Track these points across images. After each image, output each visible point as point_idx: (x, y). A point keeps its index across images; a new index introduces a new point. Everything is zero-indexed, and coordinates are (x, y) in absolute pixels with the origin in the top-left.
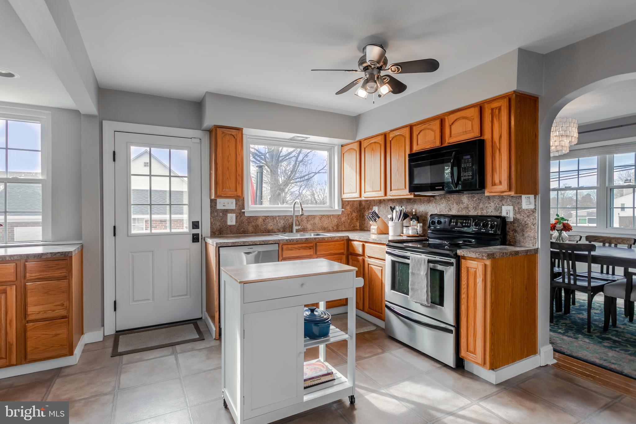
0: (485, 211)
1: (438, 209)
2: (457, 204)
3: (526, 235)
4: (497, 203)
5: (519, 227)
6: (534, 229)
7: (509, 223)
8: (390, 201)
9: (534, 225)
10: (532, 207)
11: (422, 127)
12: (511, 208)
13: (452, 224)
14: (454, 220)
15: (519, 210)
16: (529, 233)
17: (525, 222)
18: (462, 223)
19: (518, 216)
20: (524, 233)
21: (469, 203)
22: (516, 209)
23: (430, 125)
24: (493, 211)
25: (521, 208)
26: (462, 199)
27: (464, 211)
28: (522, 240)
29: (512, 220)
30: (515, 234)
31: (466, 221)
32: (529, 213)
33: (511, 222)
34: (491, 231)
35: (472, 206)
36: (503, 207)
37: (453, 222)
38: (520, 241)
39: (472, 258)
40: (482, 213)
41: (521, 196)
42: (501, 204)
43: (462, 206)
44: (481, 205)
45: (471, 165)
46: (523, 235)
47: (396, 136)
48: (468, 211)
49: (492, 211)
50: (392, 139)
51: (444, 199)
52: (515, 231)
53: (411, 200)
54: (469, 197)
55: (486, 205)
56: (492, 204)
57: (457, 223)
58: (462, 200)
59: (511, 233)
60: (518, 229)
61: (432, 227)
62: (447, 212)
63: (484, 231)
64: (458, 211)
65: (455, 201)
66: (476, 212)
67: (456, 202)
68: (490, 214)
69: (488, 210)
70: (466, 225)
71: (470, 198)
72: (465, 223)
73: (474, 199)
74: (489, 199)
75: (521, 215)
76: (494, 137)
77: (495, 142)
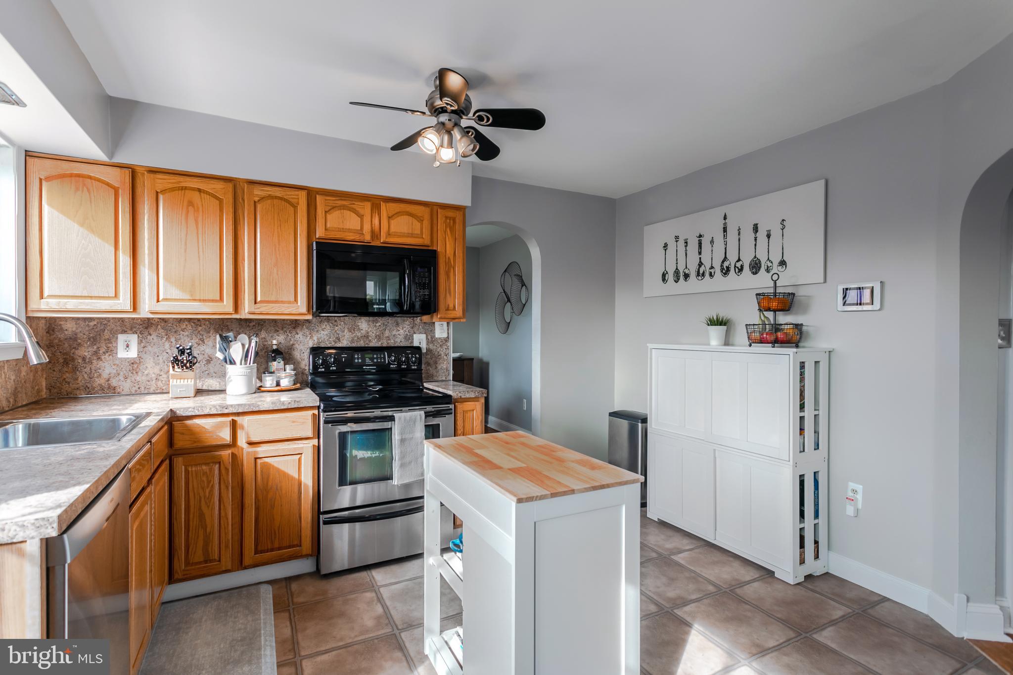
0: (392, 341)
1: (315, 338)
2: (351, 332)
3: (439, 367)
4: (407, 331)
5: (431, 359)
6: (447, 359)
7: (423, 354)
8: (187, 323)
9: (446, 356)
10: (445, 335)
11: (337, 202)
12: (423, 336)
13: (356, 361)
14: (358, 355)
15: (431, 340)
16: (442, 365)
17: (438, 352)
18: (372, 359)
19: (431, 346)
20: (437, 365)
21: (369, 330)
22: (429, 337)
23: (354, 204)
24: (403, 340)
25: (435, 336)
26: (359, 324)
27: (362, 342)
28: (435, 374)
29: (426, 350)
30: (428, 368)
31: (377, 355)
32: (442, 342)
33: (425, 353)
34: (414, 366)
35: (374, 335)
36: (415, 335)
37: (358, 358)
38: (433, 375)
40: (388, 343)
41: (434, 323)
42: (412, 332)
43: (359, 334)
44: (387, 333)
45: (427, 281)
46: (436, 368)
47: (270, 197)
48: (367, 342)
49: (401, 341)
50: (259, 201)
51: (326, 323)
52: (428, 364)
53: (251, 322)
54: (369, 321)
55: (394, 333)
56: (402, 331)
57: (363, 359)
58: (358, 326)
59: (424, 367)
60: (431, 362)
61: (321, 368)
62: (333, 344)
63: (406, 366)
64: (352, 341)
65: (346, 327)
66: (380, 343)
67: (348, 329)
68: (399, 345)
69: (396, 340)
70: (379, 360)
71: (370, 323)
72: (377, 358)
73: (378, 325)
74: (398, 324)
75: (434, 345)
76: (448, 252)
77: (449, 258)
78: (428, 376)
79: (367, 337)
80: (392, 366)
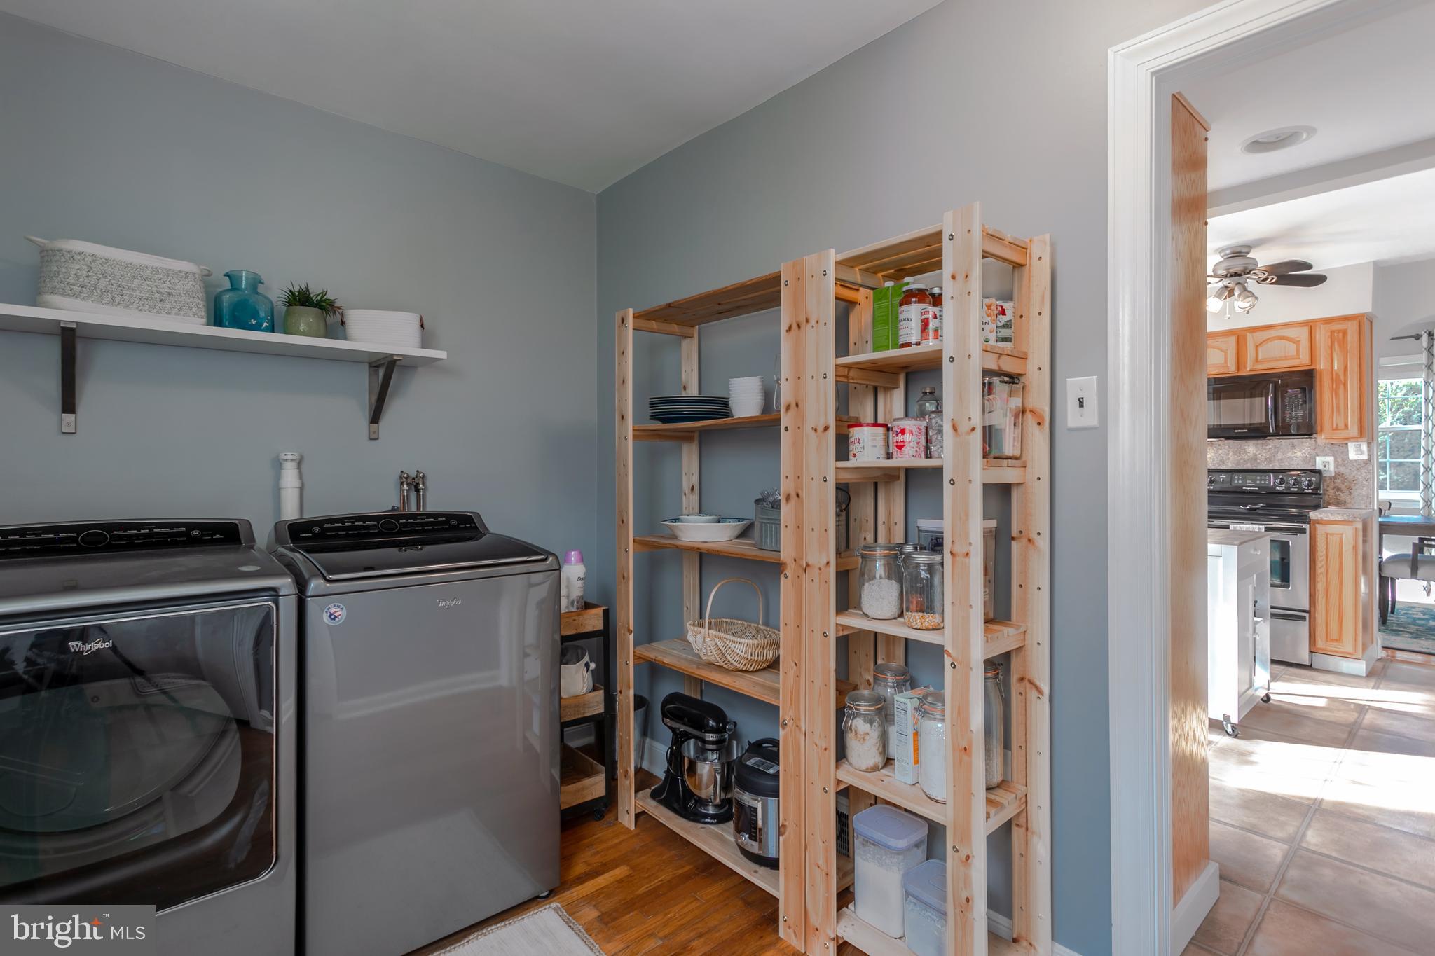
0: (1287, 463)
3: (1355, 493)
4: (1307, 453)
5: (1343, 484)
6: (1368, 485)
7: (1327, 479)
9: (1367, 480)
10: (1365, 457)
12: (1330, 459)
13: (1236, 482)
14: (1238, 476)
15: (1343, 461)
16: (1360, 491)
17: (1354, 477)
18: (1254, 481)
19: (1342, 470)
20: (1352, 491)
22: (1340, 460)
24: (1301, 463)
25: (1348, 458)
26: (1246, 447)
27: (1249, 464)
28: (1348, 499)
29: (1333, 475)
30: (1337, 493)
31: (1261, 477)
32: (1359, 465)
33: (1331, 478)
34: (1308, 489)
35: (1263, 457)
36: (1317, 458)
37: (1238, 480)
38: (1345, 502)
39: (1336, 521)
41: (1347, 444)
42: (1314, 453)
43: (1246, 457)
44: (1280, 456)
45: (1301, 402)
46: (1351, 493)
48: (1254, 464)
49: (1298, 463)
52: (1338, 489)
54: (1258, 444)
55: (1289, 455)
56: (1299, 453)
57: (1244, 479)
58: (1245, 449)
59: (1331, 492)
60: (1343, 487)
62: (1217, 465)
63: (1296, 490)
65: (1232, 451)
66: (1270, 465)
68: (1294, 467)
69: (1292, 462)
70: (1263, 482)
71: (1259, 446)
72: (1261, 480)
73: (1268, 447)
74: (1293, 446)
75: (1346, 468)
76: (1336, 368)
77: (1337, 374)
78: (1338, 503)
79: (1256, 460)
80: (1278, 488)
